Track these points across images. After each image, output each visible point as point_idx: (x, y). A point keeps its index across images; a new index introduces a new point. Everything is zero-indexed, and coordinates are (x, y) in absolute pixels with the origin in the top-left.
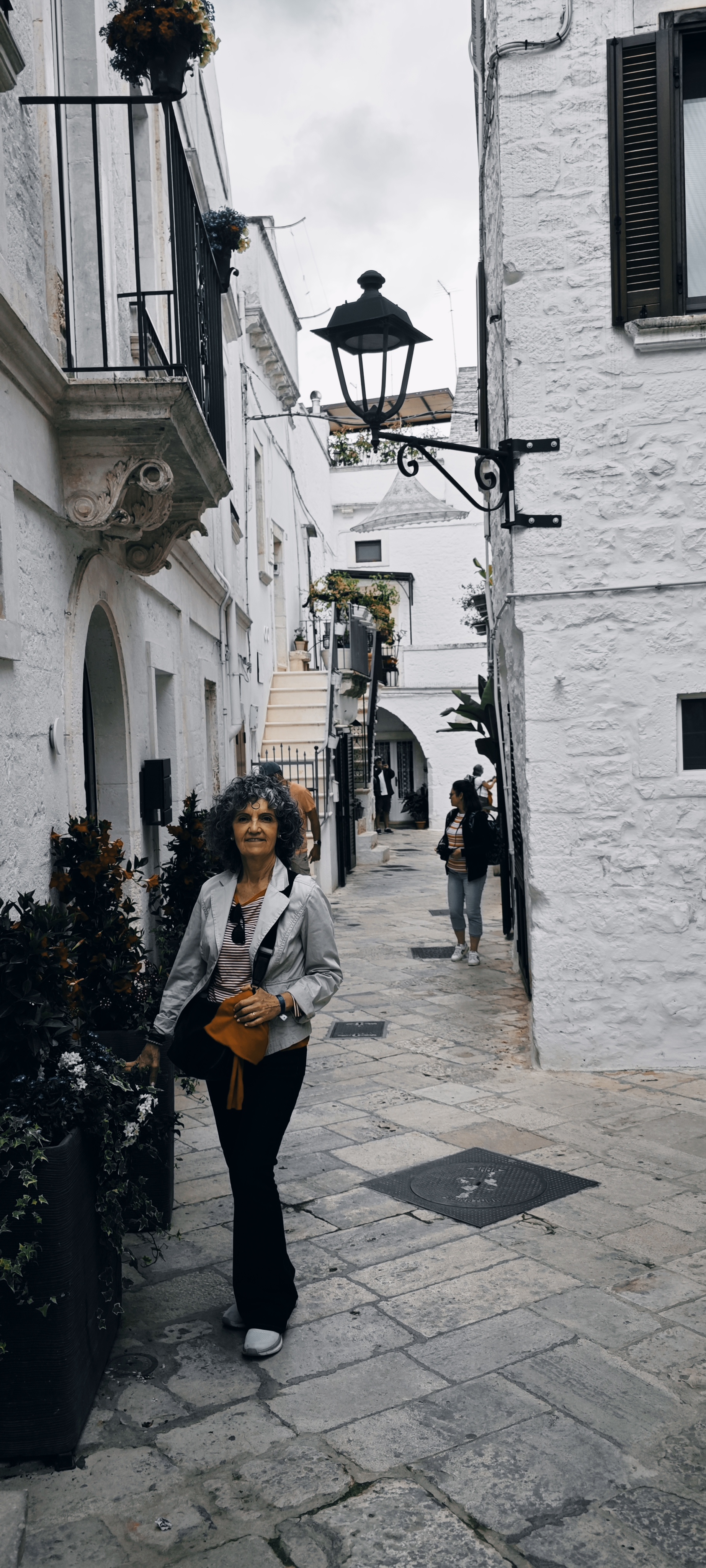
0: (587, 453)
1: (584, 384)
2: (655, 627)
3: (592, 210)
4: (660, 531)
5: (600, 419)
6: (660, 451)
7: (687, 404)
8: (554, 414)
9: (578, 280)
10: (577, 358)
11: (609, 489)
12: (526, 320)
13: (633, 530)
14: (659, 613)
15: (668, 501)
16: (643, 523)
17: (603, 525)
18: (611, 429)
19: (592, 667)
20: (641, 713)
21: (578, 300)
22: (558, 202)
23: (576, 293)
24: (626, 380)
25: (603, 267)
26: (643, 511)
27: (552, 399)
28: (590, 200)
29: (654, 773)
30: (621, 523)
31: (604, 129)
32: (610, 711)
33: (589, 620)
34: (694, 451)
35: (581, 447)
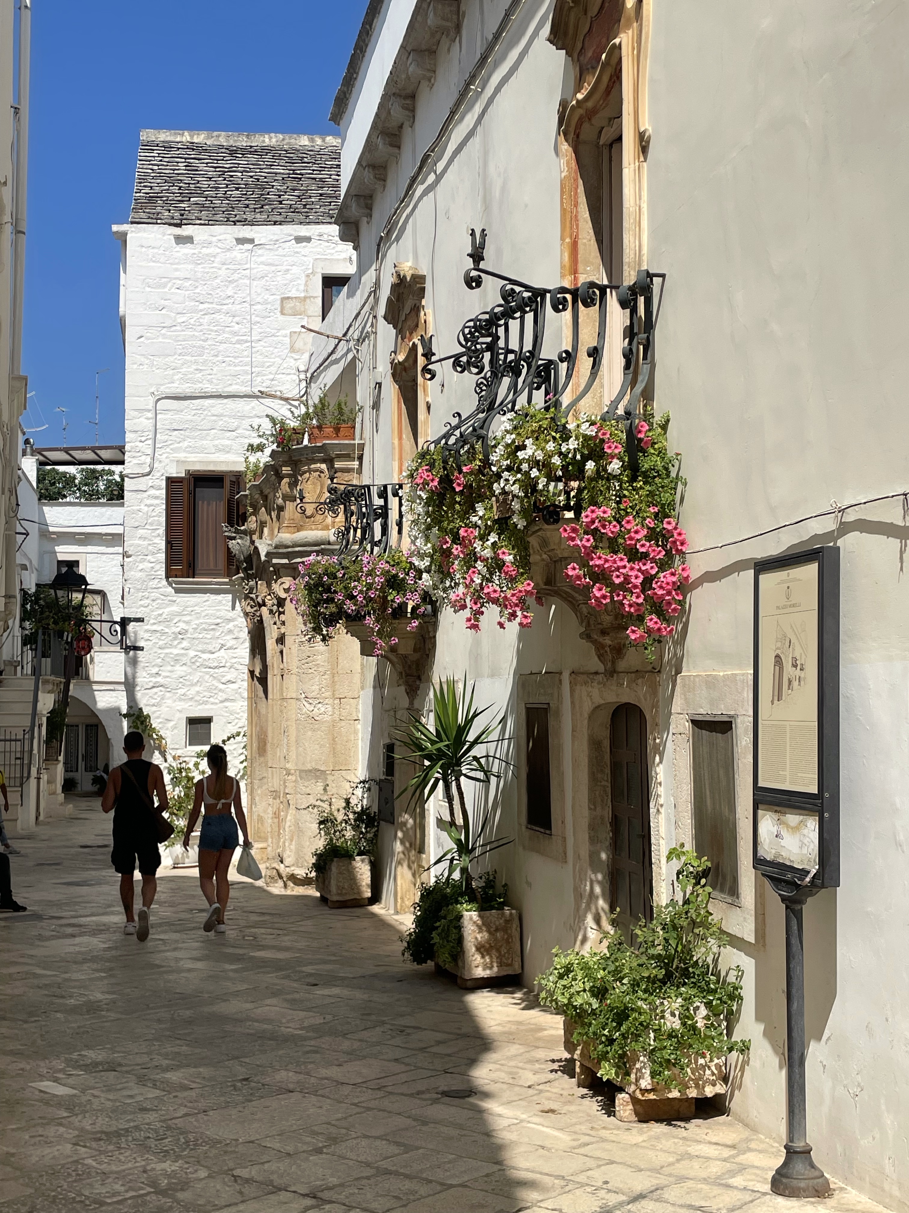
0: (155, 624)
1: (154, 598)
2: (179, 691)
3: (159, 535)
4: (182, 655)
5: (160, 612)
6: (182, 625)
7: (192, 609)
8: (142, 608)
9: (153, 560)
10: (152, 588)
11: (163, 638)
12: (132, 573)
13: (171, 653)
14: (180, 685)
15: (185, 644)
16: (175, 651)
17: (160, 651)
18: (164, 616)
19: (154, 705)
20: (172, 724)
21: (152, 568)
22: (146, 531)
23: (152, 565)
24: (169, 598)
25: (162, 556)
26: (176, 647)
27: (142, 602)
28: (158, 532)
29: (177, 747)
30: (167, 651)
31: (164, 507)
32: (160, 723)
33: (154, 687)
34: (195, 626)
35: (152, 621)
